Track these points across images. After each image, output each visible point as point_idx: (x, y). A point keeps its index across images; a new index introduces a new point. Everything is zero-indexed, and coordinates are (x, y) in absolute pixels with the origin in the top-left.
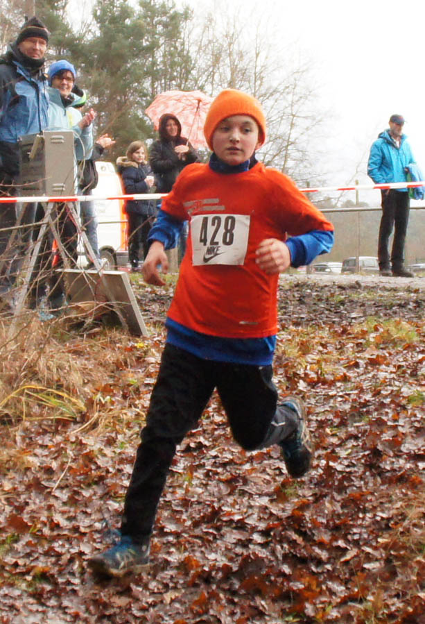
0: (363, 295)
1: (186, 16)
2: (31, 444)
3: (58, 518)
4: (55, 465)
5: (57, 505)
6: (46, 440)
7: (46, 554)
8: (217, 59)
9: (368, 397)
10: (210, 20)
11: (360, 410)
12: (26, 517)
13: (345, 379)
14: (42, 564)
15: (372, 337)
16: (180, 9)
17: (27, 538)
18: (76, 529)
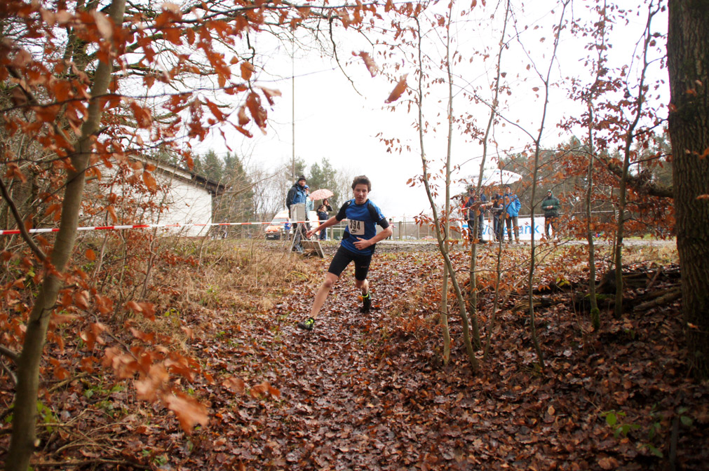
0: (382, 246)
1: (335, 172)
2: (294, 287)
3: (301, 307)
4: (300, 293)
5: (301, 303)
6: (298, 286)
7: (298, 317)
8: (343, 184)
9: (383, 274)
10: (342, 173)
11: (381, 277)
12: (293, 307)
13: (377, 269)
14: (297, 319)
15: (384, 258)
16: (333, 170)
17: (293, 313)
18: (306, 310)
